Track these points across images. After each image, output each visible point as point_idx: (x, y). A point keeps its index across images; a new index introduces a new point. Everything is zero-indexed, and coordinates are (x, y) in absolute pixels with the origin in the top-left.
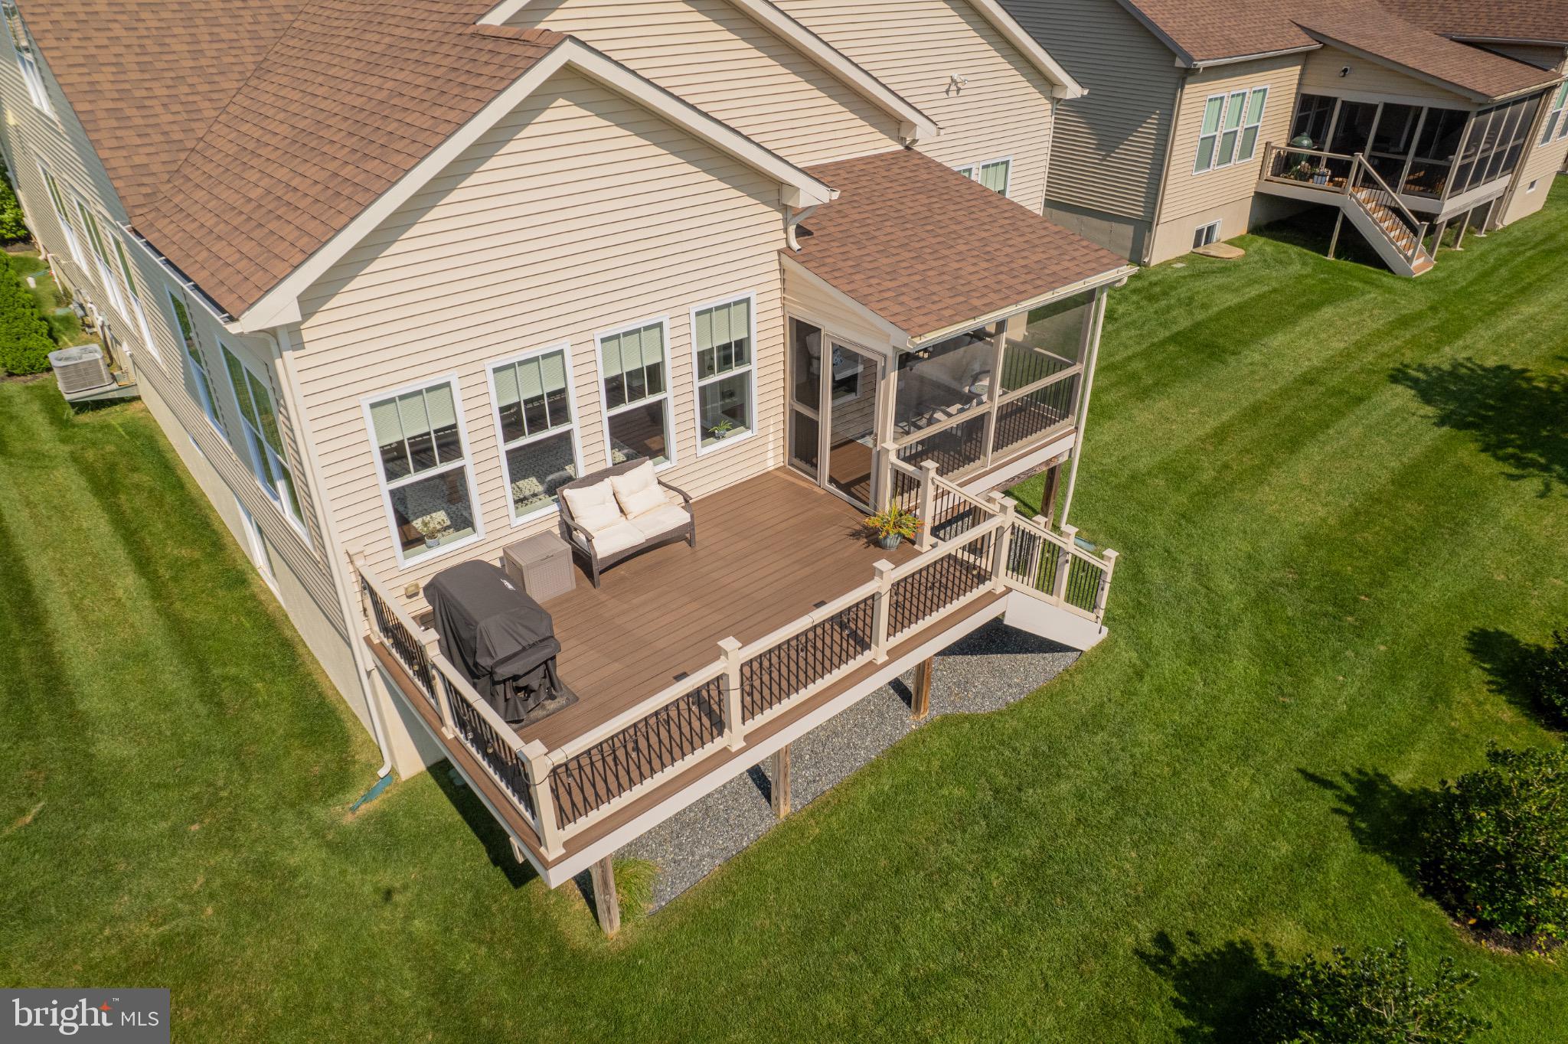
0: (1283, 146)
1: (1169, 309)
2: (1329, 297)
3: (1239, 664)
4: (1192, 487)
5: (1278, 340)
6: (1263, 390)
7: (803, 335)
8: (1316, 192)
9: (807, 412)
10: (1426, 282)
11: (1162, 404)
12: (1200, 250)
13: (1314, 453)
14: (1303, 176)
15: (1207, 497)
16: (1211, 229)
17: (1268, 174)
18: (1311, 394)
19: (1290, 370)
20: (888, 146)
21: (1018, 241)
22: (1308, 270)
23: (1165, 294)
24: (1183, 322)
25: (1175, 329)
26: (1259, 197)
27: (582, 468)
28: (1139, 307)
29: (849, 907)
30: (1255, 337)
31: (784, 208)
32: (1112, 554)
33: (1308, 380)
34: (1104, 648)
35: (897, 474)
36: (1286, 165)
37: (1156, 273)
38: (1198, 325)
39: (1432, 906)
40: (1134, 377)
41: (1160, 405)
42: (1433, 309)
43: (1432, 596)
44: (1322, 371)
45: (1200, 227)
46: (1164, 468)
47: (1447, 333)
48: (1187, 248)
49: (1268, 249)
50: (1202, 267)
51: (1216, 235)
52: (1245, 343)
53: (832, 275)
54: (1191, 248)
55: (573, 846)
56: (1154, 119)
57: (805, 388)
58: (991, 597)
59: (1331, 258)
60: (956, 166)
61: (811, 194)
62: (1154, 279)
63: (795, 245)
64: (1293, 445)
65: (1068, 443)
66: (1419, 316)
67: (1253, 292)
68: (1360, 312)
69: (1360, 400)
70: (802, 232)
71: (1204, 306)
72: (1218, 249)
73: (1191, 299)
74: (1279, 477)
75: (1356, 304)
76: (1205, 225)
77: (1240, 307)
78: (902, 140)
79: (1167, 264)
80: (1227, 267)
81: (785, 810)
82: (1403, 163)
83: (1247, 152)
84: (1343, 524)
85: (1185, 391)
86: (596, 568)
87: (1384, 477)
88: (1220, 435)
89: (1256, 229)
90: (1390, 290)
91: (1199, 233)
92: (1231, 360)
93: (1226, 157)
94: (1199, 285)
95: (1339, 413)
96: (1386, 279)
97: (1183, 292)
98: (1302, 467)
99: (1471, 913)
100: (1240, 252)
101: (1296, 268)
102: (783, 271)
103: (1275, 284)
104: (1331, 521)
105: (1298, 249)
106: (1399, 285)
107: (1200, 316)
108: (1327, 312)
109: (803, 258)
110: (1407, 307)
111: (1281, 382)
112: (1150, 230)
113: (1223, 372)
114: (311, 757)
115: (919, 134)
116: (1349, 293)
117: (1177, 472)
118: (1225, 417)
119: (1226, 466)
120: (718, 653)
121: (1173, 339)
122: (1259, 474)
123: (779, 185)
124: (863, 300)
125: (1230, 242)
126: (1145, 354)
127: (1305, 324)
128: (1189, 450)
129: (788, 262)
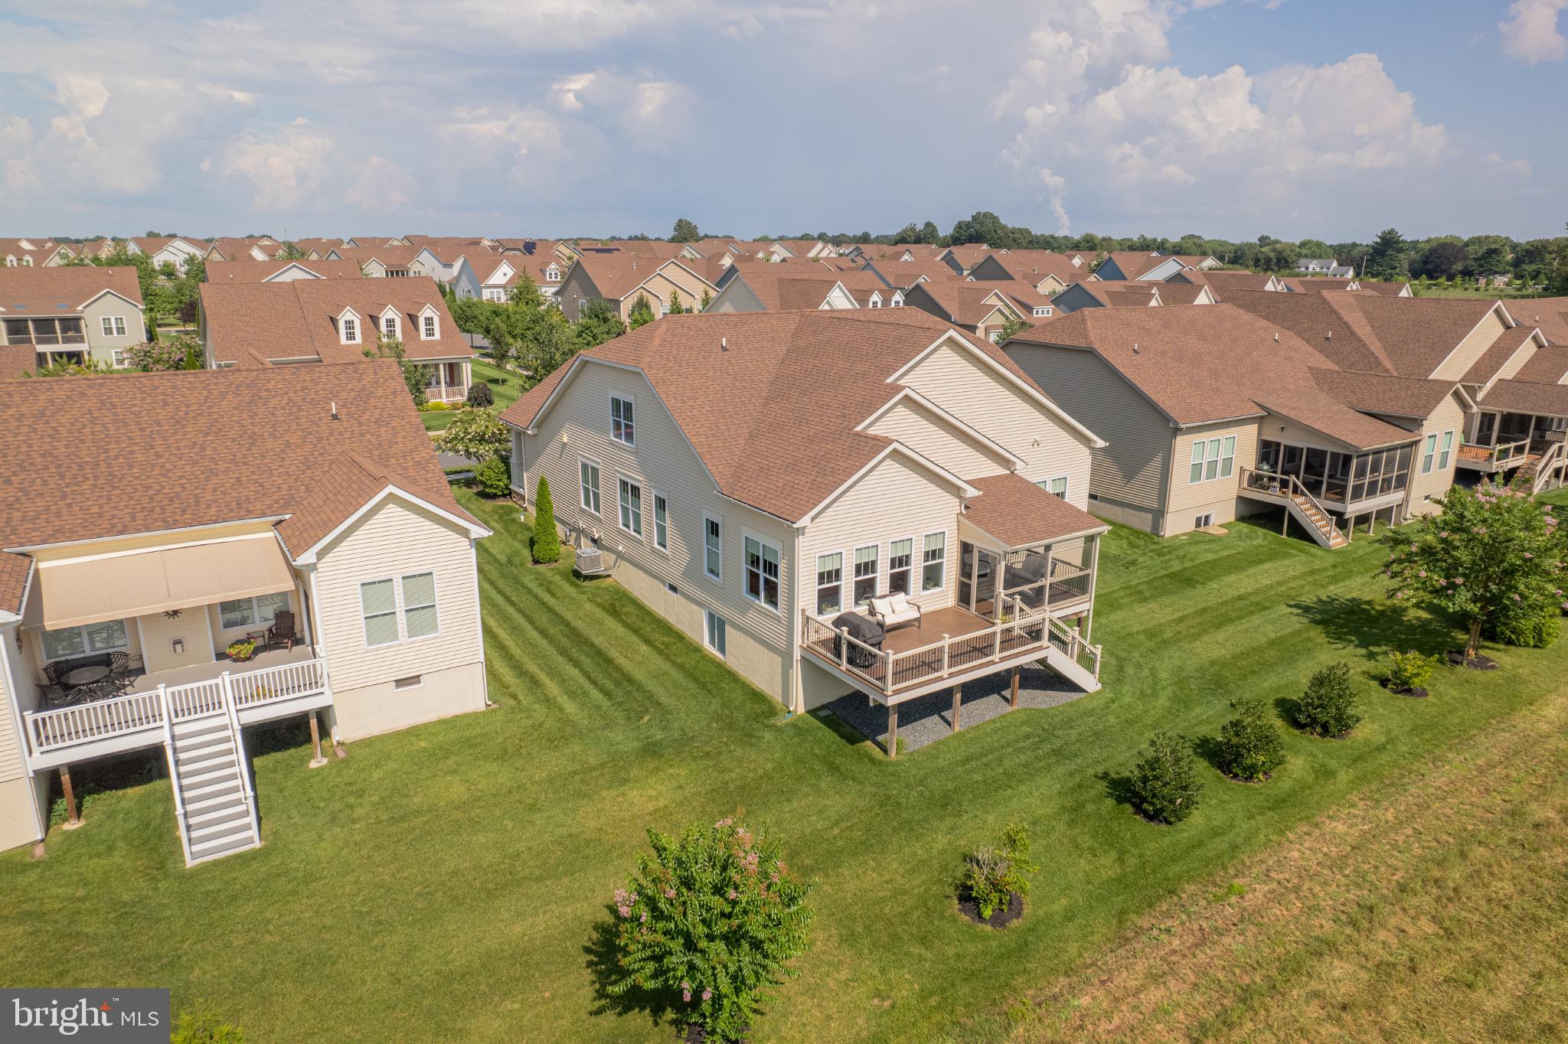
0: (1253, 469)
1: (1170, 560)
2: (1272, 556)
3: (1161, 701)
4: (1159, 639)
5: (1233, 578)
6: (1211, 602)
7: (966, 548)
8: (1273, 496)
9: (966, 581)
10: (1340, 553)
11: (1153, 605)
12: (1202, 529)
13: (1230, 629)
14: (1263, 487)
15: (1165, 643)
16: (1207, 518)
17: (1245, 485)
18: (1241, 604)
19: (1232, 593)
20: (1001, 471)
21: (1059, 514)
22: (1266, 542)
23: (1170, 552)
24: (1177, 566)
25: (1170, 571)
26: (1241, 499)
27: (878, 593)
28: (1152, 558)
29: (982, 755)
30: (1217, 577)
31: (960, 497)
32: (1100, 646)
33: (1241, 598)
34: (1098, 692)
35: (1004, 602)
36: (1256, 480)
37: (1167, 541)
38: (1185, 569)
39: (1219, 772)
40: (1141, 592)
41: (1151, 606)
42: (1334, 566)
43: (1266, 684)
44: (1249, 594)
45: (1199, 515)
46: (1145, 631)
47: (1335, 580)
48: (1191, 527)
49: (1245, 530)
50: (1198, 539)
51: (1212, 520)
52: (1211, 580)
53: (979, 523)
54: (1193, 528)
55: (896, 692)
56: (1159, 459)
57: (965, 570)
58: (1041, 648)
59: (1284, 536)
60: (1033, 479)
61: (971, 492)
62: (1166, 544)
63: (964, 512)
64: (1219, 626)
65: (1086, 606)
66: (1325, 569)
67: (1225, 553)
68: (1288, 566)
69: (1267, 608)
70: (967, 507)
71: (1192, 560)
72: (1214, 529)
73: (1185, 556)
74: (1206, 638)
75: (1287, 562)
76: (1203, 514)
77: (1214, 561)
78: (1009, 469)
79: (1177, 536)
80: (1215, 539)
81: (957, 729)
82: (1322, 482)
83: (1227, 471)
84: (1233, 657)
85: (1166, 600)
86: (885, 629)
87: (1264, 640)
88: (1180, 620)
89: (1241, 519)
90: (1312, 555)
91: (1199, 520)
92: (1199, 587)
93: (1211, 474)
94: (1193, 549)
95: (1252, 613)
96: (1313, 549)
97: (1181, 553)
98: (1220, 636)
99: (1231, 772)
100: (1226, 531)
101: (1259, 541)
102: (958, 521)
103: (1241, 550)
104: (1228, 656)
105: (1264, 531)
106: (1320, 553)
107: (1187, 564)
108: (1268, 565)
109: (967, 517)
110: (1318, 564)
111: (1225, 598)
112: (1163, 516)
113: (1192, 593)
114: (756, 706)
115: (1017, 467)
116: (1286, 555)
117: (1151, 634)
118: (1185, 613)
119: (1179, 632)
120: (942, 638)
121: (1168, 576)
122: (1197, 637)
123: (959, 488)
124: (992, 533)
125: (1222, 526)
126: (1149, 582)
127: (1251, 571)
128: (1160, 625)
129: (961, 518)
